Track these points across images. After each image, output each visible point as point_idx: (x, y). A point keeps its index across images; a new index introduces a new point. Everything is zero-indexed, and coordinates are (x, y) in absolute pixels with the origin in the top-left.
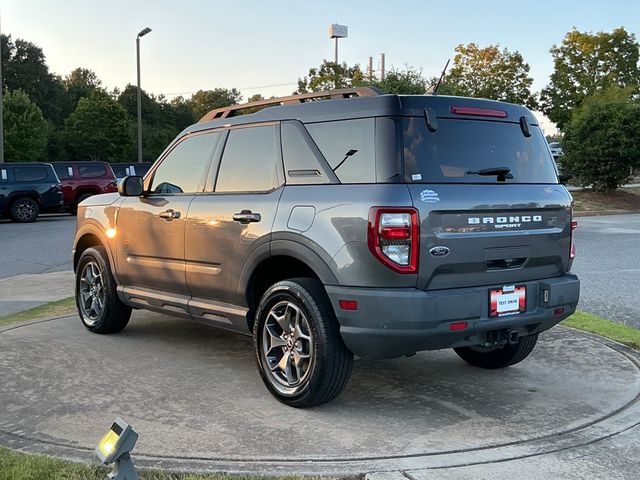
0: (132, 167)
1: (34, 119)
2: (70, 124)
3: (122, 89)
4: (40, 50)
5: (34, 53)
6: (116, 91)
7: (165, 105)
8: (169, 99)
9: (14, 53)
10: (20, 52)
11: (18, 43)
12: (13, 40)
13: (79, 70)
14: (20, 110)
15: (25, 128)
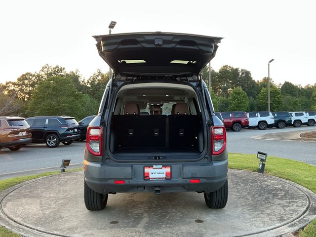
0: (259, 113)
1: (243, 97)
2: (258, 98)
3: (283, 83)
4: (249, 72)
5: (247, 73)
6: (280, 84)
7: (301, 88)
8: (303, 87)
9: (240, 74)
10: (243, 73)
11: (242, 70)
12: (240, 70)
13: (266, 78)
14: (238, 94)
15: (241, 100)
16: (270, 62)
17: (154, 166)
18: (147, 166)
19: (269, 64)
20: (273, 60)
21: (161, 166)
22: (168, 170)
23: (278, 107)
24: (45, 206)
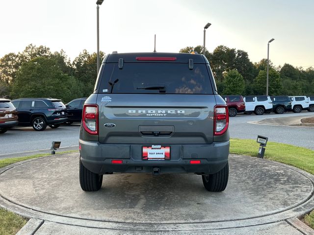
0: (256, 97)
1: (239, 80)
2: (256, 81)
3: (282, 66)
4: (246, 53)
5: (244, 54)
6: (280, 67)
7: (302, 71)
8: (305, 69)
9: (237, 55)
10: (239, 55)
11: (239, 51)
12: (236, 51)
13: (264, 59)
14: (234, 77)
15: (236, 84)
16: (270, 42)
17: (153, 146)
18: (145, 146)
19: (268, 45)
20: (273, 40)
21: (160, 146)
22: (167, 150)
23: (276, 91)
24: (39, 187)
